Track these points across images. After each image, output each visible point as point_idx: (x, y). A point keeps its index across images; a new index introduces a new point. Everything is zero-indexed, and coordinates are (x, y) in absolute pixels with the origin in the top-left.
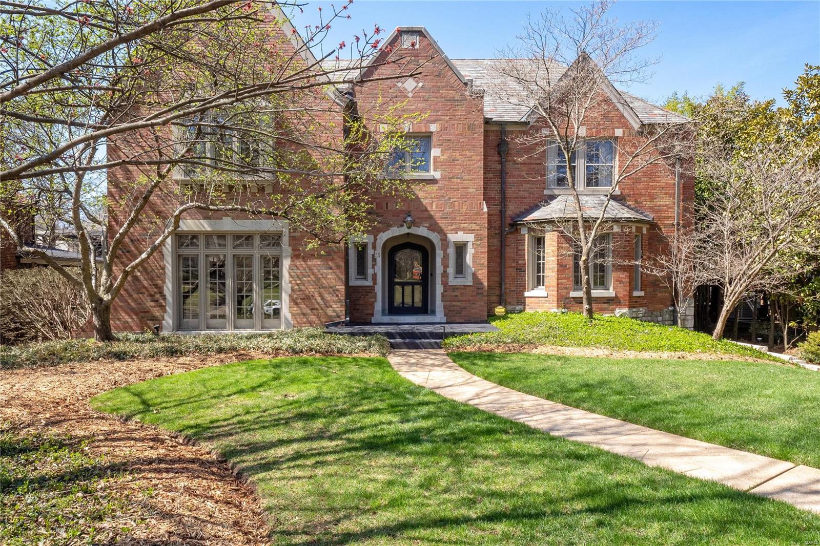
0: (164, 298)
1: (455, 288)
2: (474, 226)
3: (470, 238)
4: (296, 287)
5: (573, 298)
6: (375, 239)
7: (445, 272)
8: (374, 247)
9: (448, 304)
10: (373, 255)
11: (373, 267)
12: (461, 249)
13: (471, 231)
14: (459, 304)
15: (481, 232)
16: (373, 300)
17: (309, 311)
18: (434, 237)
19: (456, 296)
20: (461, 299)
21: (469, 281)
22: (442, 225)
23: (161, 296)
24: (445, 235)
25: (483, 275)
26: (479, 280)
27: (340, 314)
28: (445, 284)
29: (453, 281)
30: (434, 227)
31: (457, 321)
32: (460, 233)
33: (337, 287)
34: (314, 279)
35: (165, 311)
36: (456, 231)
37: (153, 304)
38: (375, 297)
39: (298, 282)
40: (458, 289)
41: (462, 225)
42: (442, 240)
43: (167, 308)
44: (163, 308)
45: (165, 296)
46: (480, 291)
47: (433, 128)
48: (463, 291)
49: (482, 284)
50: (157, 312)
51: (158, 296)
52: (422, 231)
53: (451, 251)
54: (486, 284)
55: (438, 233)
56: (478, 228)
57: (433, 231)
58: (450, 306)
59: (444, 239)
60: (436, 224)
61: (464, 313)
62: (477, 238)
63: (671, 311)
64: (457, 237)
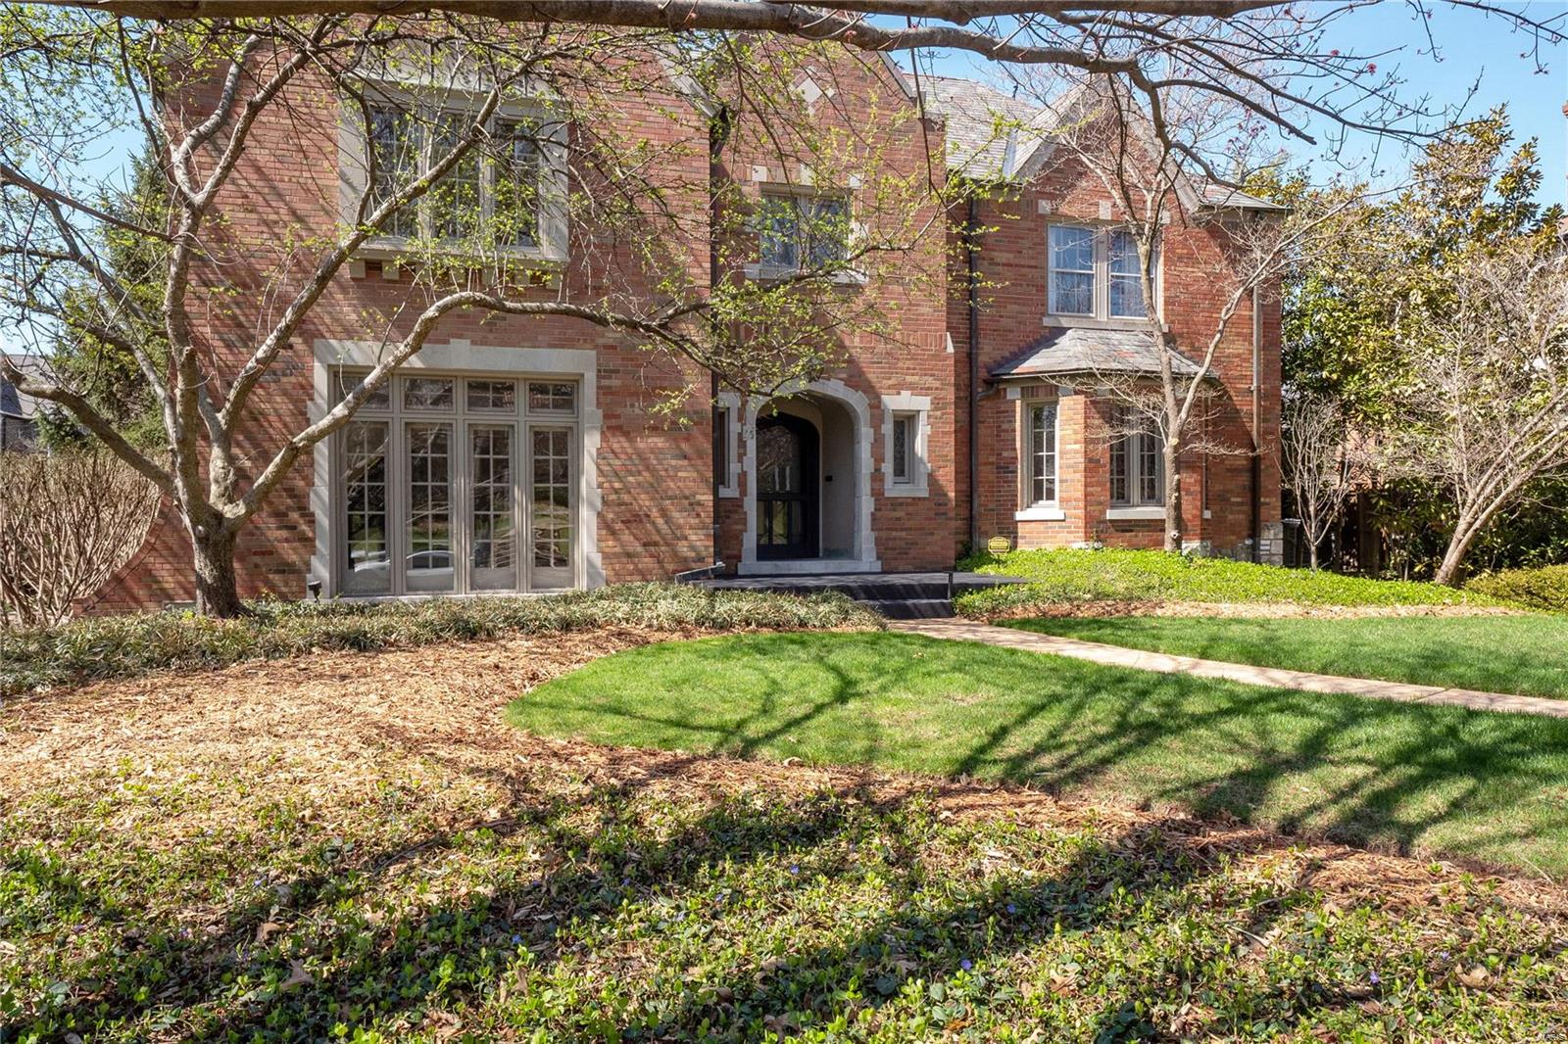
0: (310, 519)
1: (896, 503)
2: (930, 381)
3: (922, 403)
4: (613, 497)
5: (1111, 521)
6: (744, 403)
7: (877, 470)
8: (741, 418)
9: (884, 534)
10: (740, 435)
11: (740, 460)
12: (905, 424)
13: (923, 390)
14: (904, 534)
15: (943, 394)
16: (739, 527)
18: (856, 401)
19: (898, 519)
20: (908, 524)
21: (922, 490)
22: (872, 377)
23: (303, 516)
24: (878, 397)
25: (947, 477)
26: (941, 487)
27: (704, 554)
28: (877, 494)
29: (893, 489)
30: (857, 380)
31: (901, 569)
32: (906, 394)
33: (698, 497)
34: (651, 480)
35: (313, 551)
36: (898, 389)
37: (284, 533)
38: (744, 522)
39: (617, 485)
40: (901, 504)
41: (909, 379)
42: (871, 406)
43: (318, 543)
44: (308, 542)
45: (312, 515)
46: (942, 509)
47: (854, 181)
48: (910, 508)
49: (946, 495)
50: (290, 553)
51: (294, 516)
52: (834, 388)
53: (888, 429)
54: (952, 495)
55: (864, 392)
56: (937, 384)
57: (856, 387)
58: (888, 539)
59: (876, 406)
60: (861, 374)
61: (913, 553)
62: (937, 404)
63: (1248, 547)
64: (899, 402)
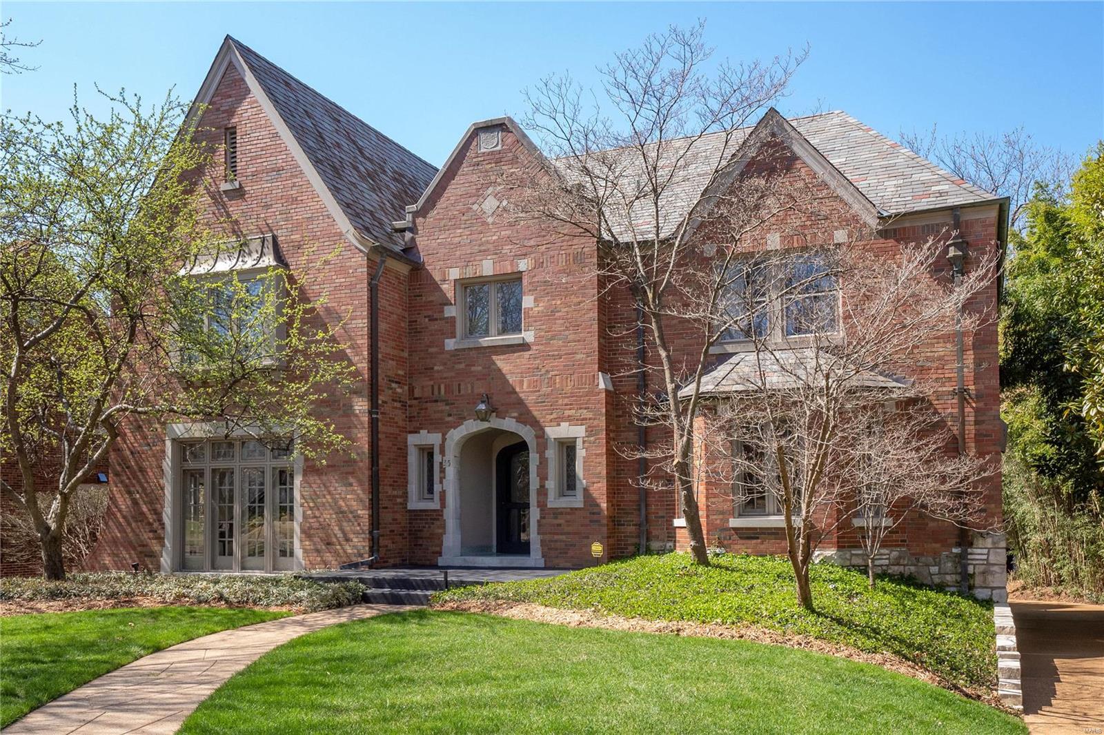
0: (162, 525)
1: (557, 513)
2: (586, 414)
3: (579, 432)
4: (309, 512)
5: (735, 529)
6: (444, 440)
7: (542, 486)
8: (442, 452)
9: (547, 537)
10: (441, 463)
11: (441, 482)
12: (568, 448)
13: (581, 421)
14: (563, 537)
15: (596, 422)
16: (440, 531)
17: (324, 547)
18: (526, 433)
19: (559, 525)
20: (567, 529)
21: (577, 501)
22: (535, 413)
23: (160, 524)
24: (542, 429)
25: (600, 491)
26: (594, 500)
27: (362, 551)
28: (542, 506)
29: (553, 502)
30: (526, 417)
31: (561, 565)
32: (564, 425)
33: (359, 512)
34: (330, 500)
35: (163, 545)
36: (558, 421)
37: (151, 535)
38: (443, 527)
39: (311, 505)
40: (561, 513)
41: (567, 413)
42: (537, 437)
43: (166, 541)
44: (160, 539)
45: (164, 524)
46: (595, 517)
47: (523, 265)
48: (568, 517)
49: (598, 505)
50: (157, 548)
51: (156, 525)
52: (508, 424)
53: (551, 453)
54: (604, 505)
55: (532, 426)
56: (590, 415)
57: (525, 423)
58: (551, 541)
59: (541, 435)
60: (529, 412)
61: (571, 553)
62: (591, 431)
63: (957, 555)
64: (558, 431)
